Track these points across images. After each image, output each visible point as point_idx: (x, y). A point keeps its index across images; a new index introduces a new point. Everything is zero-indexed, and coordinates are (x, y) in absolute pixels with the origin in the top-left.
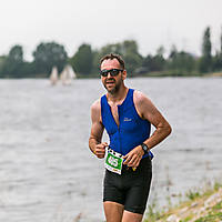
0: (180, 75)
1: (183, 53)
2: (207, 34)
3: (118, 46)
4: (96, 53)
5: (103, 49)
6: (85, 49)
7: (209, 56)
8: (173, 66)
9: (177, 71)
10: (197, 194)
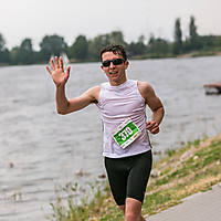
0: (158, 57)
1: (159, 40)
2: (178, 24)
3: (107, 36)
4: (90, 42)
5: (96, 39)
6: (81, 39)
7: (181, 41)
8: (152, 50)
9: (155, 54)
10: (174, 152)
